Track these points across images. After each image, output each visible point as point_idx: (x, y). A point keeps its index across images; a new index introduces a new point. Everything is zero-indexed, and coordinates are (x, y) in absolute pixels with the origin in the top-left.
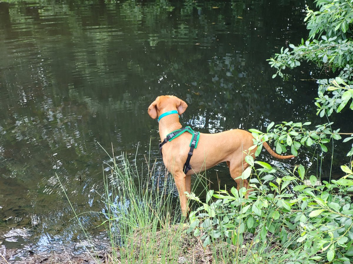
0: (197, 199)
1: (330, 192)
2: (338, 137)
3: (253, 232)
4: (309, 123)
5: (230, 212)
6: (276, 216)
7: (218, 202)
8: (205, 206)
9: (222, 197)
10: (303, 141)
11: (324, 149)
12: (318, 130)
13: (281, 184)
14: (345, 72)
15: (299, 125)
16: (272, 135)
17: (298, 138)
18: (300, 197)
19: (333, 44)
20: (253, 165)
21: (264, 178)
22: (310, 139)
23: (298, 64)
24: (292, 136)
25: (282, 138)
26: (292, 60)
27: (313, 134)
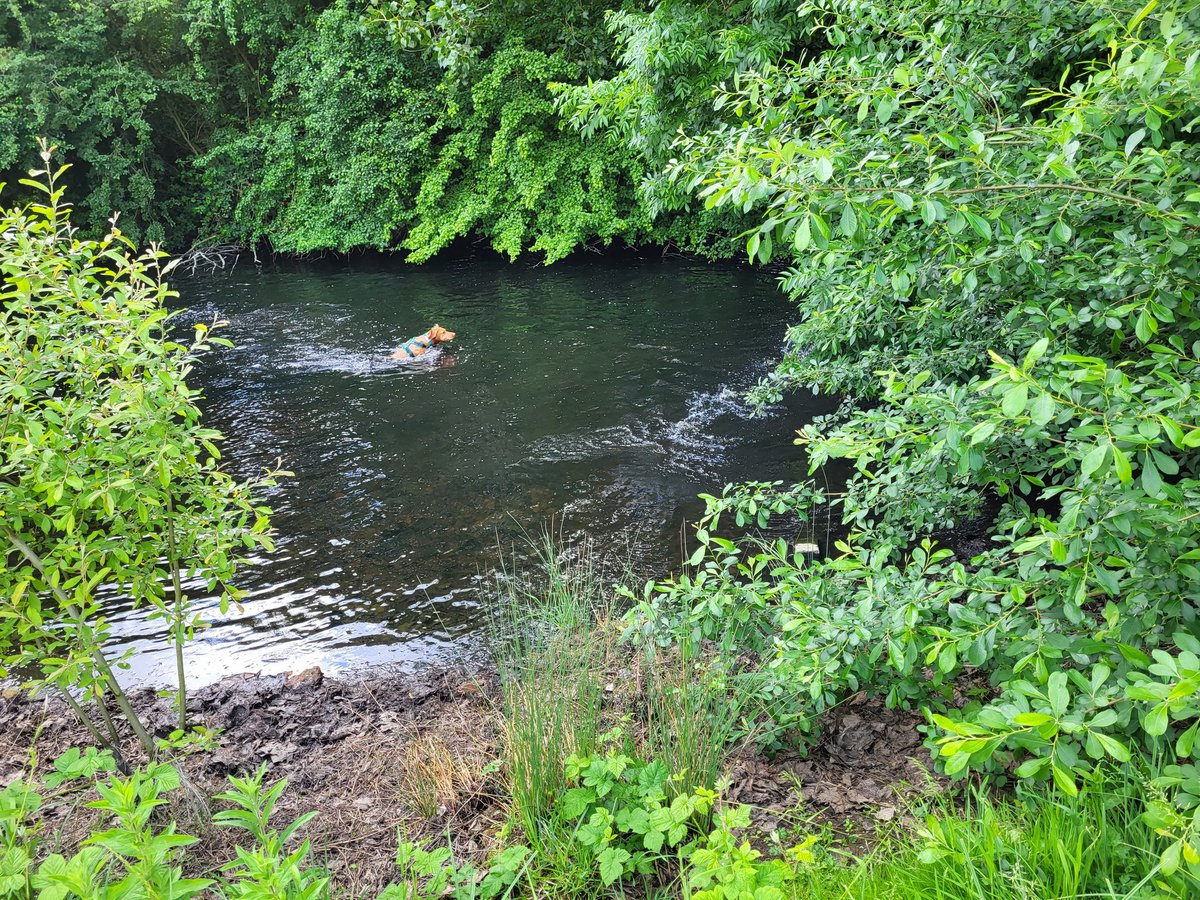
0: (631, 594)
1: (822, 577)
2: (819, 499)
3: (716, 637)
4: (780, 482)
5: (680, 611)
6: (744, 617)
7: (663, 596)
8: (642, 605)
9: (668, 589)
10: (773, 507)
11: (803, 517)
12: (795, 491)
13: (755, 566)
14: (845, 405)
15: (767, 484)
16: (729, 500)
17: (767, 503)
18: (781, 586)
19: (826, 369)
20: (707, 544)
21: (724, 562)
22: (782, 503)
23: (780, 398)
24: (757, 502)
25: (743, 504)
26: (773, 392)
27: (786, 496)
